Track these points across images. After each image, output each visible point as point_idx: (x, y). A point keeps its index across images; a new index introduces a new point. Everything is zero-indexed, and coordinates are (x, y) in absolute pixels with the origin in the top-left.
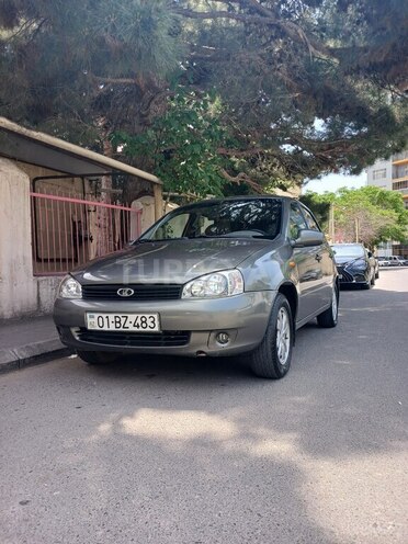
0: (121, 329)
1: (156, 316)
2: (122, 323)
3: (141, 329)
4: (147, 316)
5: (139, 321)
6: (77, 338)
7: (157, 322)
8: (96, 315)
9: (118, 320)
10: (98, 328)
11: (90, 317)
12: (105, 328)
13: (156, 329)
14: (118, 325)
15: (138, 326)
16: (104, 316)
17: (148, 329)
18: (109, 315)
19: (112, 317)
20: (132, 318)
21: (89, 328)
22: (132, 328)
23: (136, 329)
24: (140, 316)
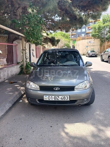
0: (56, 100)
1: (68, 96)
2: (57, 98)
3: (63, 100)
4: (66, 96)
5: (63, 98)
6: (38, 102)
7: (69, 98)
8: (48, 96)
9: (55, 97)
10: (48, 100)
11: (45, 97)
12: (51, 100)
13: (68, 100)
14: (55, 99)
15: (62, 99)
16: (51, 96)
17: (66, 100)
18: (52, 96)
19: (53, 97)
20: (60, 97)
21: (45, 100)
22: (60, 100)
23: (62, 100)
24: (63, 96)
